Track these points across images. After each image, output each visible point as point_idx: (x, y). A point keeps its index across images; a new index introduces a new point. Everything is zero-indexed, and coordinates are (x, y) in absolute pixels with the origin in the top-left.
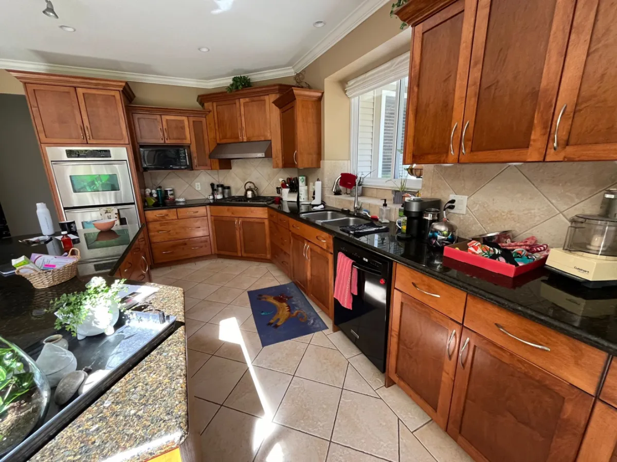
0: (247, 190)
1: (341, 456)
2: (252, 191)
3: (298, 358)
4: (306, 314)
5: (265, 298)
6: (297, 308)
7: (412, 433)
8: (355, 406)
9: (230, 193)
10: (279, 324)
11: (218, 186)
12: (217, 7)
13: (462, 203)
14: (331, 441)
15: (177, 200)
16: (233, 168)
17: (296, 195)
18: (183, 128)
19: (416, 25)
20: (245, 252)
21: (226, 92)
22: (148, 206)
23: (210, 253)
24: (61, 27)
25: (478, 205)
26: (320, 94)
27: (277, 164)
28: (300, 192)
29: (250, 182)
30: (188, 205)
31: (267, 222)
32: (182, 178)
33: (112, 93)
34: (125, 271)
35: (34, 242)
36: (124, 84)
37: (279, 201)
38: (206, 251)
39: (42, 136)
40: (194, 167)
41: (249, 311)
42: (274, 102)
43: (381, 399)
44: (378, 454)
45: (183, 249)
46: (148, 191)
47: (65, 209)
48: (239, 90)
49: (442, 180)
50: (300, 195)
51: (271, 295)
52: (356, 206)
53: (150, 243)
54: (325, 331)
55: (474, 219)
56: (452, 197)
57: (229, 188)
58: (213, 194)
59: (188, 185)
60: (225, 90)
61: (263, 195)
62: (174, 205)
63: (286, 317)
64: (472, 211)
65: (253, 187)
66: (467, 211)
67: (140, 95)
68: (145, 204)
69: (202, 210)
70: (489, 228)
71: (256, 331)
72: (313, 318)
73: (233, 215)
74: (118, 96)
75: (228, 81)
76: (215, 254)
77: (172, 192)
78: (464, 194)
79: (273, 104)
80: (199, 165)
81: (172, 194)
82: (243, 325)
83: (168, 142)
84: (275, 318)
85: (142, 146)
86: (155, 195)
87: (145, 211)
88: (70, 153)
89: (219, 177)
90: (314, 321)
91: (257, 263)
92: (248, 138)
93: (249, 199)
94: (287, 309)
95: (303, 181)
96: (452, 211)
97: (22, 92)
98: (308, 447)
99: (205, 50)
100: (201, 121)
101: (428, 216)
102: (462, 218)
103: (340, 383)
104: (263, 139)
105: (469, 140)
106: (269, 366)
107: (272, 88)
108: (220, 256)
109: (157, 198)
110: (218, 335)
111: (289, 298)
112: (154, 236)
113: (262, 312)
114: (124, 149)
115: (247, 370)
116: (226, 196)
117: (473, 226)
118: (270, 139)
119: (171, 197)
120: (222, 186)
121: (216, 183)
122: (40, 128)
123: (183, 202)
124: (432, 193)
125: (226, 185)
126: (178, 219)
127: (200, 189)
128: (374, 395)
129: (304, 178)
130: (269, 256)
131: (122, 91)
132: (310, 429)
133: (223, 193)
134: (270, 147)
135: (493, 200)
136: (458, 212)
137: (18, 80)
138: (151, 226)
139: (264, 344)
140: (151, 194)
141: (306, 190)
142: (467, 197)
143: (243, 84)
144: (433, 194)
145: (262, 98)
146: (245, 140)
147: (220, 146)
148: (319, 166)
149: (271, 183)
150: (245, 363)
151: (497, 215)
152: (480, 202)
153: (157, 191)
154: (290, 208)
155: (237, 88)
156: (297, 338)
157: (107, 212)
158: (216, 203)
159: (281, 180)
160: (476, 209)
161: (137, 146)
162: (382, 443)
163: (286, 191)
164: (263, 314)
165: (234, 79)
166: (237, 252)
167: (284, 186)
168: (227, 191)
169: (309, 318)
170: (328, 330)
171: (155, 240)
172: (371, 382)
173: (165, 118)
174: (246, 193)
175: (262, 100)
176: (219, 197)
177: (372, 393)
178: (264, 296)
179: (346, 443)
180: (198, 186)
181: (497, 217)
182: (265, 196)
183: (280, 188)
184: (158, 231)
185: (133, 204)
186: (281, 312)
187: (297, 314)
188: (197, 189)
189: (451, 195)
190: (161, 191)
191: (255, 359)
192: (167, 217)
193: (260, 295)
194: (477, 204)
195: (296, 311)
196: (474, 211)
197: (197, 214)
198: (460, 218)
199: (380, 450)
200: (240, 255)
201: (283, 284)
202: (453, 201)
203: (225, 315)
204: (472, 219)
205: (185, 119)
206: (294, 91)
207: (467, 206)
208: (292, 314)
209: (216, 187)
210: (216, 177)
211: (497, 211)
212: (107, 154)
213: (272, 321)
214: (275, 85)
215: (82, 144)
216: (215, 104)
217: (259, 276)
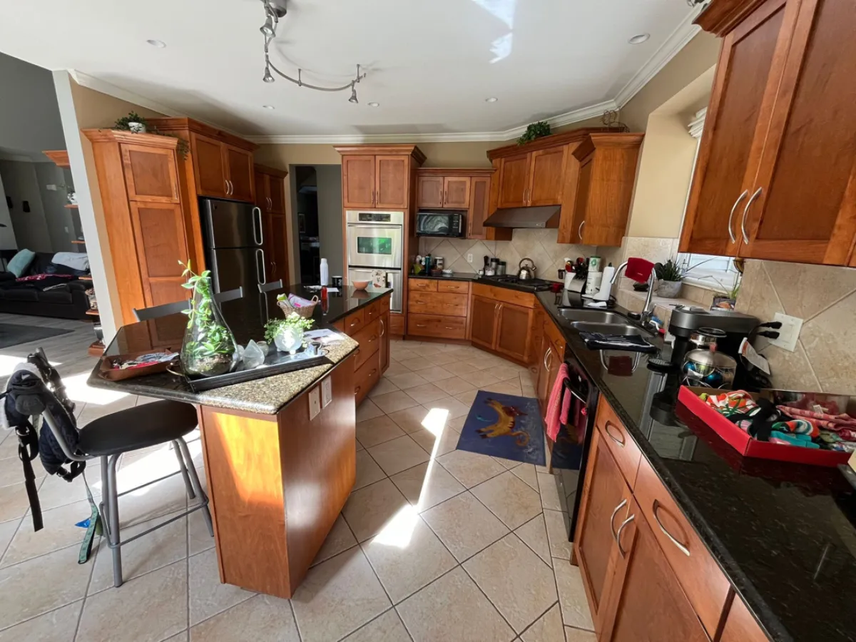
0: (523, 268)
1: (461, 582)
2: (528, 271)
3: (484, 477)
4: (529, 440)
5: (493, 404)
6: (523, 428)
7: (564, 625)
8: (513, 555)
9: (503, 271)
10: (489, 435)
11: (492, 260)
12: (495, 56)
13: (792, 329)
14: (460, 564)
15: (444, 271)
16: (513, 239)
17: (583, 283)
18: (463, 190)
19: (727, 34)
20: (500, 345)
21: (516, 145)
22: (414, 274)
23: (463, 337)
24: (370, 104)
25: (817, 339)
26: (637, 138)
27: (564, 237)
28: (588, 280)
29: (528, 259)
30: (453, 278)
31: (531, 313)
32: (455, 248)
33: (402, 158)
34: (352, 325)
35: (312, 290)
36: (413, 148)
37: (558, 288)
38: (459, 334)
39: (346, 200)
40: (467, 235)
41: (466, 410)
42: (573, 154)
43: (553, 569)
44: (501, 610)
45: (437, 326)
46: (419, 258)
47: (350, 266)
48: (532, 141)
49: (769, 284)
50: (587, 284)
51: (502, 403)
52: (646, 310)
53: (408, 312)
54: (539, 468)
55: (806, 364)
56: (778, 317)
57: (504, 264)
58: (484, 270)
59: (459, 256)
60: (515, 143)
61: (542, 278)
62: (440, 276)
63: (502, 431)
64: (806, 348)
65: (530, 265)
66: (797, 346)
67: (432, 157)
68: (411, 270)
69: (464, 286)
70: (827, 385)
71: (460, 432)
72: (535, 446)
73: (495, 298)
74: (406, 160)
75: (522, 130)
76: (469, 341)
77: (441, 262)
78: (798, 316)
79: (573, 157)
80: (473, 234)
81: (441, 264)
82: (451, 422)
83: (445, 206)
84: (490, 428)
85: (421, 211)
86: (423, 263)
87: (408, 278)
88: (362, 217)
89: (496, 249)
90: (533, 451)
91: (511, 364)
92: (533, 202)
93: (522, 280)
94: (510, 424)
95: (595, 264)
96: (773, 342)
97: (340, 163)
98: (435, 553)
99: (493, 100)
100: (485, 182)
101: (696, 338)
102: (787, 358)
103: (513, 525)
104: (551, 204)
105: (755, 220)
106: (450, 469)
107: (575, 134)
108: (475, 345)
109: (425, 266)
110: (422, 419)
111: (521, 414)
112: (412, 305)
113: (480, 416)
114: (402, 213)
115: (427, 462)
116: (499, 273)
117: (801, 376)
118: (559, 203)
119: (439, 267)
120: (497, 261)
121: (491, 256)
122: (346, 194)
123: (449, 274)
124: (751, 305)
125: (502, 259)
126: (438, 291)
127: (471, 261)
128: (547, 560)
129: (598, 260)
130: (526, 359)
131: (411, 155)
132: (448, 542)
133: (496, 269)
134: (558, 215)
135: (845, 334)
136: (783, 347)
137: (339, 154)
138: (412, 294)
139: (460, 447)
140: (421, 261)
141: (597, 278)
142: (801, 321)
143: (538, 132)
144: (752, 308)
145: (560, 148)
146: (529, 205)
147: (501, 211)
148: (619, 245)
149: (556, 263)
150: (430, 455)
151: (847, 364)
152: (822, 334)
153: (426, 259)
154: (571, 301)
155: (530, 138)
156: (498, 458)
157: (377, 274)
158: (484, 280)
159: (567, 259)
160: (813, 345)
161: (416, 210)
162: (515, 605)
163: (570, 276)
164: (479, 418)
165: (529, 128)
166: (491, 343)
167: (569, 268)
168: (500, 267)
169: (530, 445)
170: (544, 468)
171: (412, 310)
172: (555, 546)
173: (448, 179)
174: (520, 272)
175: (560, 152)
176: (490, 273)
177: (546, 557)
178: (493, 401)
179: (474, 576)
180: (470, 257)
181: (846, 368)
182: (544, 279)
183: (564, 271)
184: (417, 301)
185: (400, 269)
186: (499, 426)
187: (519, 434)
188: (468, 261)
189: (777, 314)
190: (429, 259)
191: (441, 456)
192: (427, 288)
193: (490, 399)
194: (815, 336)
195: (520, 432)
196: (810, 349)
197: (458, 290)
198: (784, 356)
199: (506, 608)
200: (493, 348)
201: (527, 396)
202: (778, 325)
203: (441, 404)
204: (802, 362)
205: (467, 180)
206: (592, 138)
207: (799, 338)
208: (513, 431)
209: (489, 261)
210: (493, 249)
211: (847, 357)
212: (388, 217)
213: (483, 430)
214: (579, 130)
215: (371, 208)
216: (503, 160)
217: (502, 378)
